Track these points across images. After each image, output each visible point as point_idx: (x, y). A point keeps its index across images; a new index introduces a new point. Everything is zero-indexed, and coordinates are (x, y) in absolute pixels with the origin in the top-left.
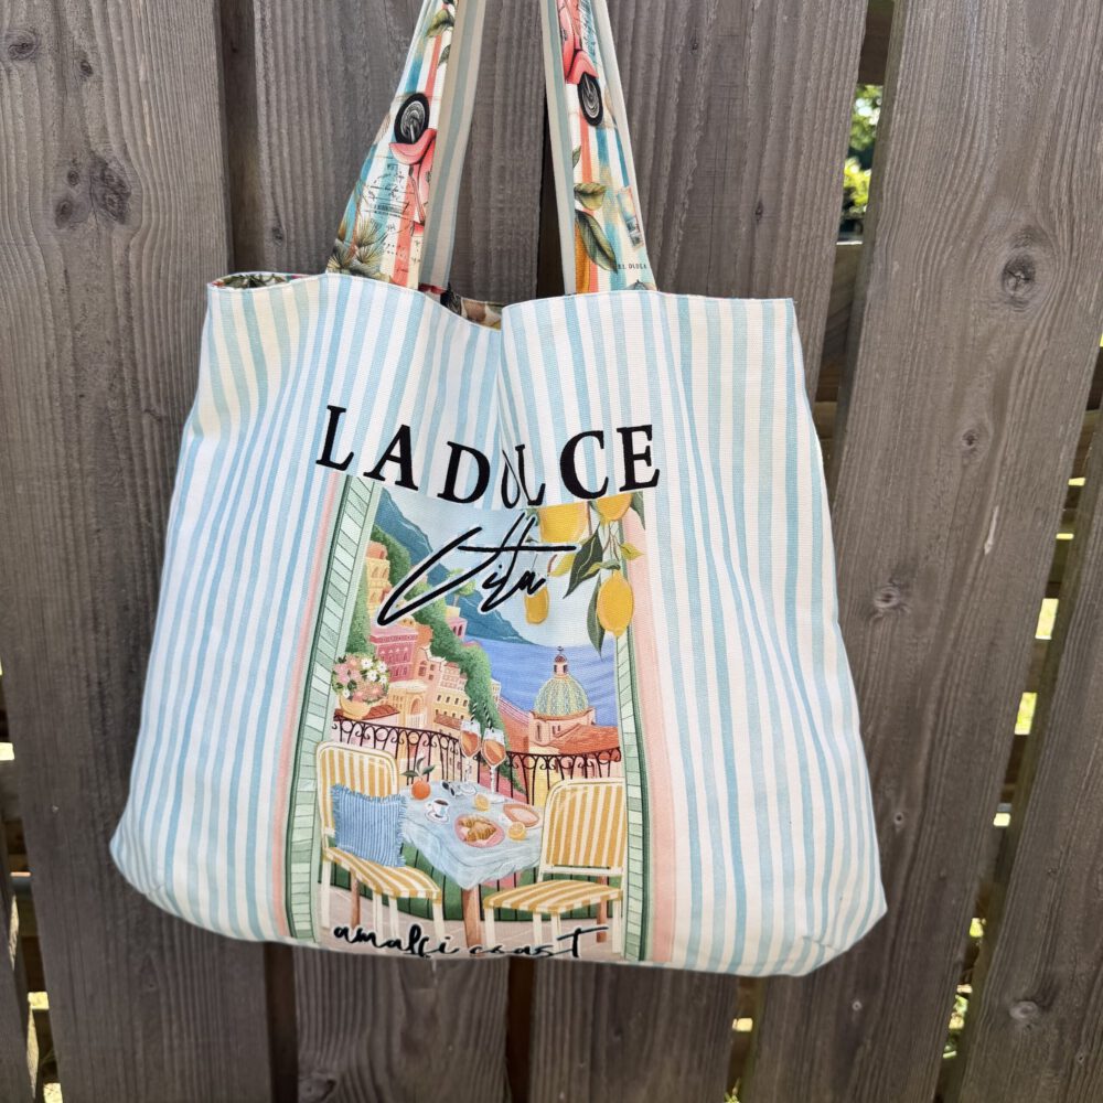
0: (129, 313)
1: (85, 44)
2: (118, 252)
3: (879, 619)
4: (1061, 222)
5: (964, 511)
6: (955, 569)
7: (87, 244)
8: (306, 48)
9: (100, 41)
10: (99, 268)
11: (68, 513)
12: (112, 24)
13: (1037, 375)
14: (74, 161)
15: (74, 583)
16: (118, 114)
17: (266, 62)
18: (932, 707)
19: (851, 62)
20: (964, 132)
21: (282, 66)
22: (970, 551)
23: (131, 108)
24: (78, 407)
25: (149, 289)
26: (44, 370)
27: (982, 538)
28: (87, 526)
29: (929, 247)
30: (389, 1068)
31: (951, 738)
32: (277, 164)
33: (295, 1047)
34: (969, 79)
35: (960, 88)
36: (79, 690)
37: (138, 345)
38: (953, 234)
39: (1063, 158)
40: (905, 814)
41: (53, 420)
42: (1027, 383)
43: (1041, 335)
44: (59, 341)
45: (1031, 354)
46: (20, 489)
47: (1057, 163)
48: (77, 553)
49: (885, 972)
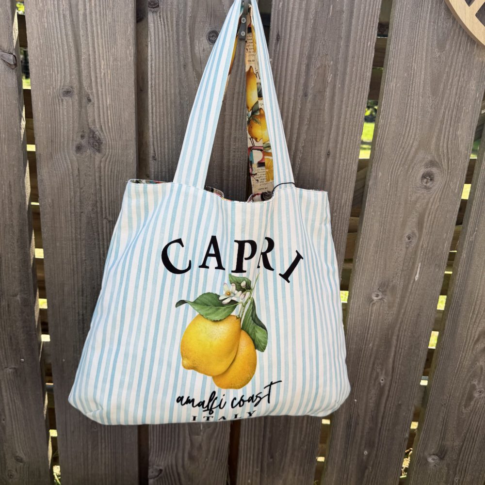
0: (100, 184)
1: (89, 91)
2: (97, 163)
3: (374, 303)
4: (444, 159)
5: (407, 264)
6: (404, 286)
7: (86, 160)
8: (166, 94)
9: (94, 90)
10: (90, 168)
11: (75, 253)
12: (99, 85)
13: (435, 215)
14: (83, 131)
15: (76, 278)
16: (100, 115)
17: (152, 99)
18: (395, 338)
19: (364, 101)
20: (406, 126)
21: (158, 100)
22: (409, 279)
23: (104, 113)
24: (80, 216)
25: (108, 176)
26: (69, 203)
27: (414, 275)
28: (81, 258)
29: (393, 167)
30: (183, 466)
31: (403, 350)
32: (155, 134)
33: (148, 456)
34: (408, 107)
35: (405, 111)
36: (75, 317)
37: (103, 195)
38: (402, 163)
39: (444, 136)
40: (385, 379)
41: (71, 220)
42: (432, 217)
43: (437, 200)
44: (75, 193)
45: (433, 207)
46: (58, 244)
47: (442, 138)
48: (77, 267)
49: (377, 440)
